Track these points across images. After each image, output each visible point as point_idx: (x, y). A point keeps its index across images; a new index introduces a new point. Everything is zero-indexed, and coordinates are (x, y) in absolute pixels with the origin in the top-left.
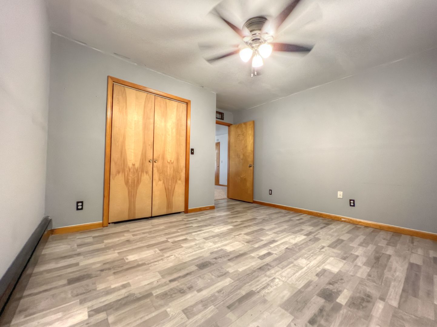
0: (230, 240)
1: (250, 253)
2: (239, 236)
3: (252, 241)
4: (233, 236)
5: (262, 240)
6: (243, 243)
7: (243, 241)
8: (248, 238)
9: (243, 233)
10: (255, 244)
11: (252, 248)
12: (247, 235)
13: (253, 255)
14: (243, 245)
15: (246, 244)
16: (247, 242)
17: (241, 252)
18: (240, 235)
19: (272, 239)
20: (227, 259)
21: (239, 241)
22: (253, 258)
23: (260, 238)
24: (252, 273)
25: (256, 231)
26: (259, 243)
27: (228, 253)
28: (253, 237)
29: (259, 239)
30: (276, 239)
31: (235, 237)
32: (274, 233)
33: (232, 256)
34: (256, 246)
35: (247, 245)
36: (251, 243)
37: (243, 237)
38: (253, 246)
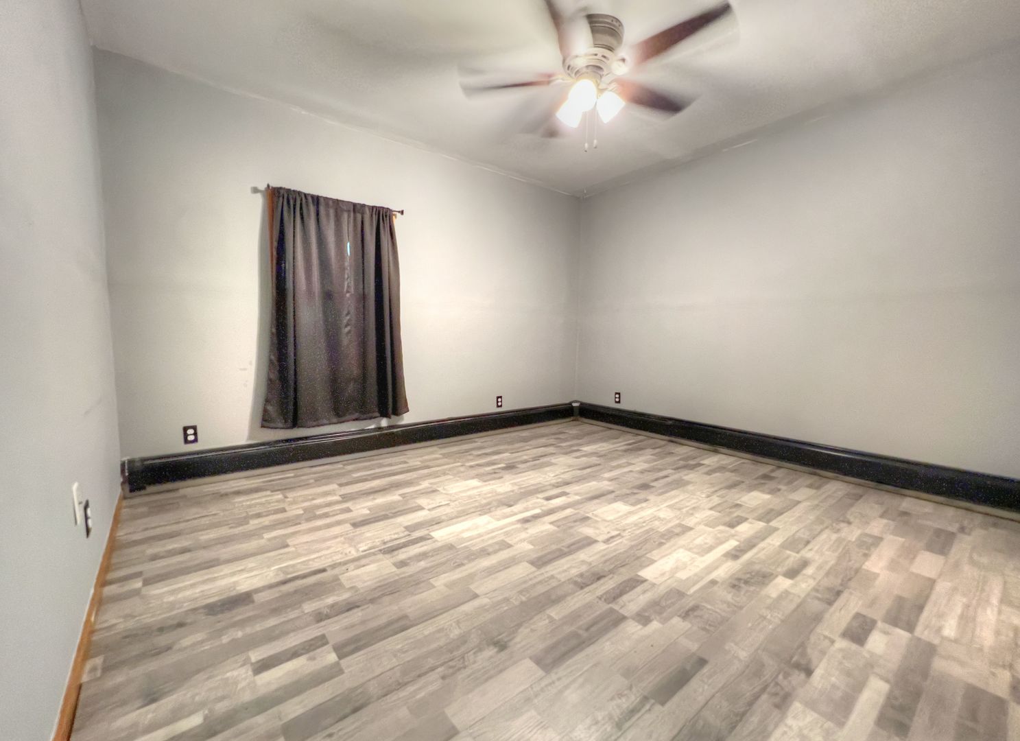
0: (628, 525)
1: (582, 499)
2: (609, 535)
3: (575, 521)
4: (626, 534)
5: (551, 523)
6: (596, 516)
7: (597, 522)
8: (587, 531)
9: (601, 547)
10: (571, 514)
11: (576, 507)
12: (587, 538)
13: (578, 498)
14: (594, 512)
15: (590, 515)
16: (587, 518)
17: (597, 501)
18: (606, 537)
19: (527, 525)
20: (616, 493)
21: (605, 521)
22: (576, 494)
23: (556, 528)
24: (580, 480)
25: (561, 554)
26: (561, 517)
27: (619, 500)
28: (572, 531)
29: (558, 527)
30: (519, 526)
31: (617, 533)
32: (509, 546)
33: (612, 496)
34: (568, 512)
35: (588, 513)
36: (579, 516)
37: (597, 531)
38: (576, 511)
